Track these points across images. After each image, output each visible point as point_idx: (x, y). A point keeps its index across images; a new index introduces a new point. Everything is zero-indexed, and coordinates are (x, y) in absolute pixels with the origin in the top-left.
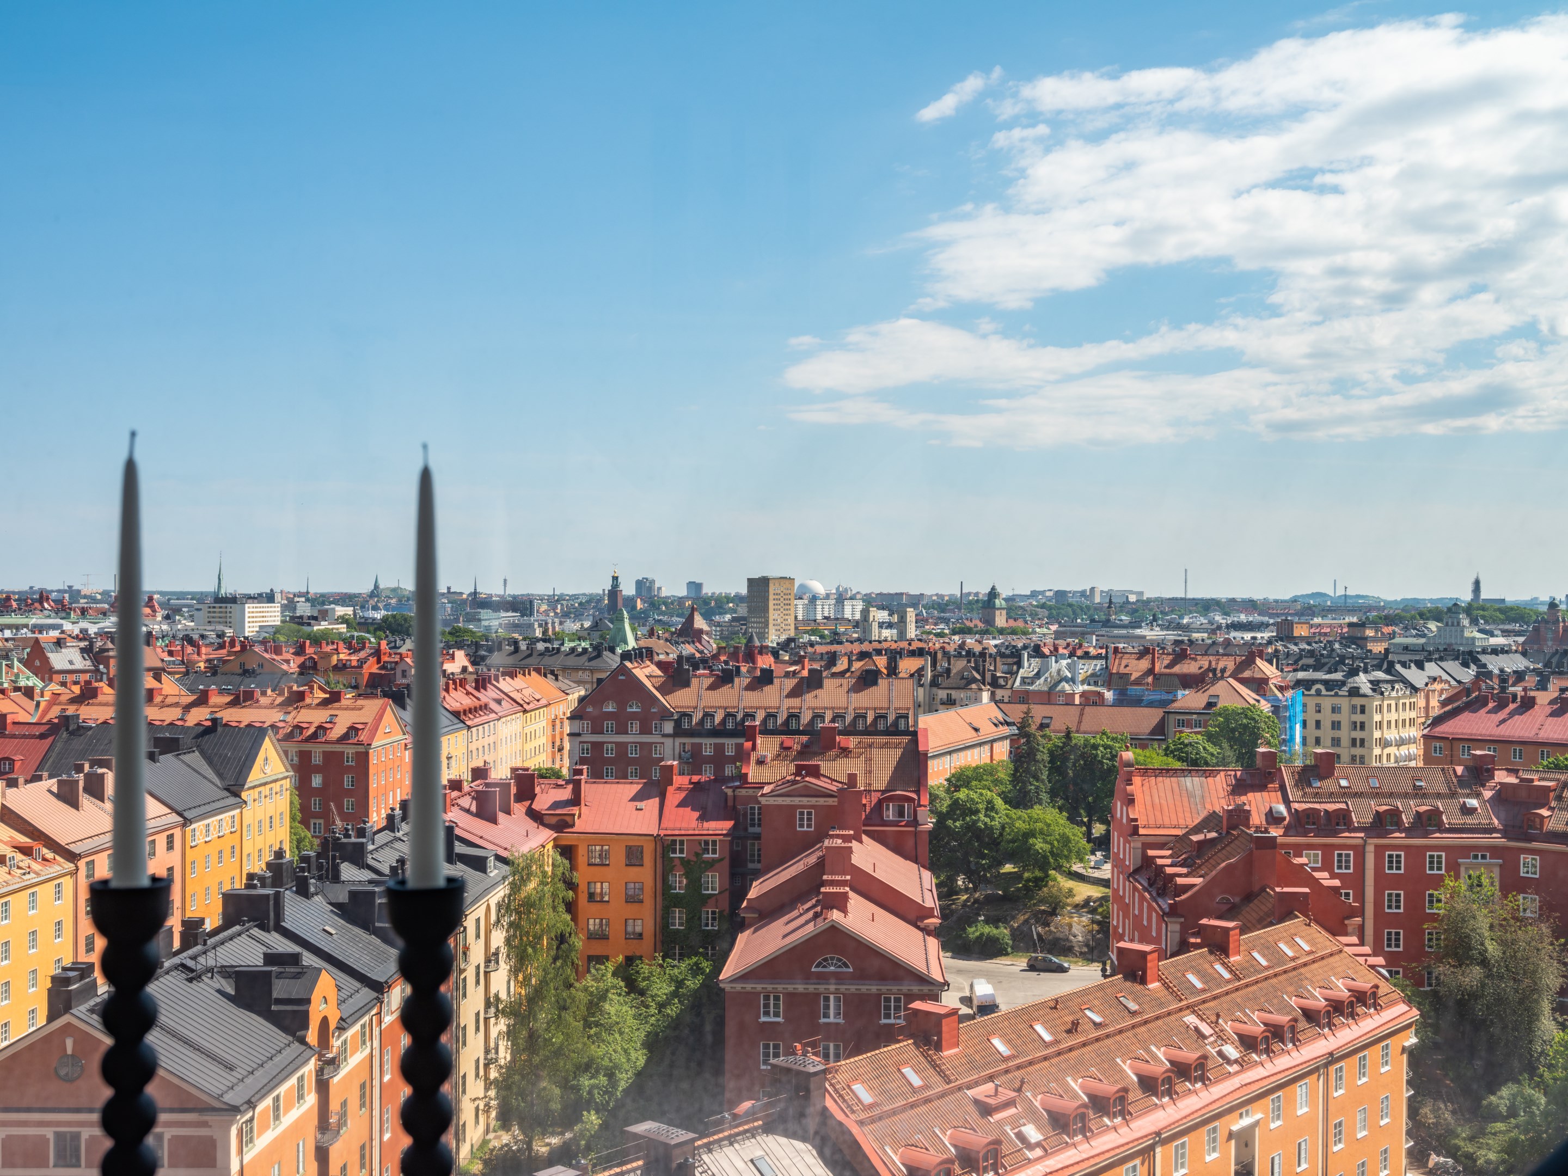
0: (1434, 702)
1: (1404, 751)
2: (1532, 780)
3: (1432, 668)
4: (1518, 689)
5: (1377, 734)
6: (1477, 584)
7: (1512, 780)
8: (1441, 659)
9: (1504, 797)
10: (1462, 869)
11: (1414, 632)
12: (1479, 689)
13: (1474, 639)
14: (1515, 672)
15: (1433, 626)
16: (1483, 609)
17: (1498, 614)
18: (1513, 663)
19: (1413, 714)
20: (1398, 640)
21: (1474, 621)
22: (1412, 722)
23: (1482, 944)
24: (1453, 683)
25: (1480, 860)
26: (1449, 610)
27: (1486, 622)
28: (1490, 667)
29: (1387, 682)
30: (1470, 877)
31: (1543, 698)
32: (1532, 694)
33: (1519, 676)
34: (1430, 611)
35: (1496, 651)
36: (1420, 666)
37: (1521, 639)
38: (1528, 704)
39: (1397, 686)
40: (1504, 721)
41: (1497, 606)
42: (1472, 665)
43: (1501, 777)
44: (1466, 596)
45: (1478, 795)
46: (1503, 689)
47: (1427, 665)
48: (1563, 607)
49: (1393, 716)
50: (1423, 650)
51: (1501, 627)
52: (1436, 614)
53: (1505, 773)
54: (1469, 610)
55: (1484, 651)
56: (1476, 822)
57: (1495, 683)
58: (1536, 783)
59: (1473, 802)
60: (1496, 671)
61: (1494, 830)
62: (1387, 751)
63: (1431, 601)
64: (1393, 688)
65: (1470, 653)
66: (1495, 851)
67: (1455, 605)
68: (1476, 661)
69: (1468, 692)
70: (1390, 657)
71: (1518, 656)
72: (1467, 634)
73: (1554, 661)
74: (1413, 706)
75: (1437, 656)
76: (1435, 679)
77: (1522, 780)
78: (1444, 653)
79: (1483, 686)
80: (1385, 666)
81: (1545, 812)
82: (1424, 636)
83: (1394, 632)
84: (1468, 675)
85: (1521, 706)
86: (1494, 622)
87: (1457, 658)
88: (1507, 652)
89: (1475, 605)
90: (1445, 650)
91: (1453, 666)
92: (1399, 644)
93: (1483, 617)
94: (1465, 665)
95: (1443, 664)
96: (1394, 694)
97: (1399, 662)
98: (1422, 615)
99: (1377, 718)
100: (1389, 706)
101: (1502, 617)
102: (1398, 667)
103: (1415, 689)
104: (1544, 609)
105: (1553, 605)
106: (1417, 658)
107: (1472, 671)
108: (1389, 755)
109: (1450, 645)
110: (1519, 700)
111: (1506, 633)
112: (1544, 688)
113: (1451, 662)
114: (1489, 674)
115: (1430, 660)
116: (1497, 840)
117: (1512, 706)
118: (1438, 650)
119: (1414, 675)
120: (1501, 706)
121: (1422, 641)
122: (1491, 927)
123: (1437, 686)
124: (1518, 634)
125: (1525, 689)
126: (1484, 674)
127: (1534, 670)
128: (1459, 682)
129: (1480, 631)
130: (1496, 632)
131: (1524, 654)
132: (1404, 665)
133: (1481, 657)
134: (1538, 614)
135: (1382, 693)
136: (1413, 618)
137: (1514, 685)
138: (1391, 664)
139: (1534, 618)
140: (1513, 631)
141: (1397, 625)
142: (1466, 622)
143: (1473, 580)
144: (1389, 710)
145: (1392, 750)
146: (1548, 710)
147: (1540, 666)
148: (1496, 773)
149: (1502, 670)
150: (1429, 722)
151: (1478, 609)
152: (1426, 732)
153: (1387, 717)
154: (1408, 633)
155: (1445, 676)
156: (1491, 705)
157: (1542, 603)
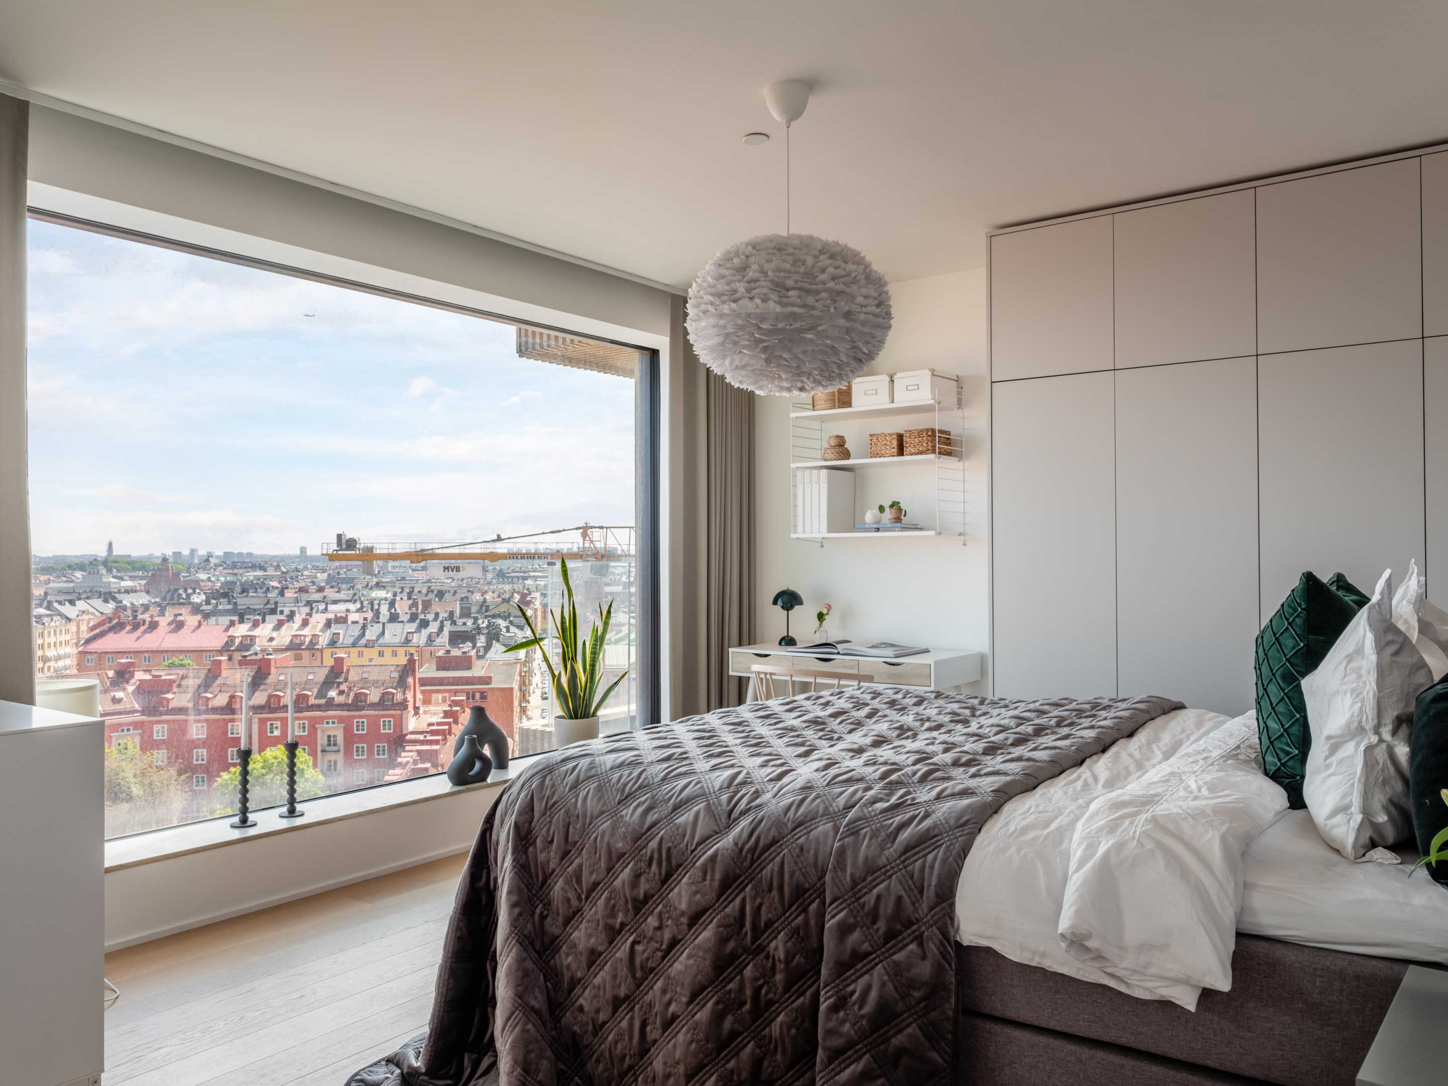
0: (84, 628)
1: (61, 664)
2: (160, 676)
3: (81, 605)
4: (146, 617)
5: (39, 653)
6: (110, 545)
7: (148, 677)
8: (88, 598)
9: (142, 689)
10: (114, 740)
11: (64, 579)
12: (119, 618)
13: (109, 583)
14: (142, 605)
15: (79, 574)
16: (116, 562)
17: (126, 565)
18: (142, 599)
19: (68, 637)
20: (52, 585)
21: (109, 571)
22: (67, 643)
23: (129, 788)
24: (98, 614)
25: (126, 732)
26: (91, 563)
27: (118, 571)
28: (124, 602)
29: (48, 616)
30: (119, 745)
31: (163, 621)
32: (156, 619)
33: (146, 608)
34: (77, 564)
35: (127, 592)
36: (72, 603)
37: (143, 582)
38: (153, 626)
39: (55, 618)
40: (138, 638)
41: (126, 560)
42: (111, 601)
43: (139, 675)
44: (102, 553)
45: (124, 689)
46: (135, 617)
47: (78, 603)
48: (171, 560)
49: (52, 639)
50: (74, 592)
51: (129, 574)
52: (82, 567)
53: (142, 673)
54: (105, 563)
55: (119, 592)
56: (122, 707)
57: (129, 613)
58: (164, 678)
59: (120, 694)
60: (128, 605)
61: (136, 711)
62: (47, 665)
63: (76, 557)
64: (52, 620)
65: (110, 593)
66: (137, 725)
67: (96, 560)
68: (114, 599)
69: (110, 620)
70: (49, 598)
71: (144, 594)
72: (105, 580)
73: (168, 597)
74: (67, 631)
75: (84, 596)
76: (84, 612)
77: (154, 676)
78: (91, 593)
79: (122, 616)
80: (45, 604)
81: (169, 696)
82: (72, 581)
83: (49, 580)
84: (109, 608)
85: (149, 628)
86: (124, 570)
87: (100, 597)
88: (136, 591)
89: (110, 559)
90: (91, 591)
91: (97, 603)
92: (54, 588)
93: (116, 568)
94: (106, 601)
95: (89, 601)
96: (53, 624)
97: (56, 601)
98: (70, 567)
99: (40, 641)
100: (49, 633)
101: (130, 567)
102: (56, 605)
103: (69, 620)
104: (159, 561)
105: (165, 560)
106: (70, 598)
107: (111, 605)
108: (49, 668)
109: (93, 587)
110: (147, 623)
111: (132, 578)
112: (164, 615)
113: (95, 600)
114: (125, 608)
115: (79, 599)
116: (138, 717)
117: (142, 628)
118: (85, 592)
119: (67, 609)
120: (136, 627)
121: (72, 585)
122: (135, 776)
123: (85, 617)
124: (141, 578)
125: (152, 617)
126: (121, 608)
127: (155, 603)
128: (102, 613)
129: (114, 577)
130: (125, 578)
131: (148, 592)
132: (60, 603)
133: (117, 595)
134: (154, 565)
135: (43, 624)
136: (64, 569)
137: (142, 613)
138: (50, 603)
139: (152, 568)
140: (137, 577)
141: (51, 574)
142: (104, 571)
143: (107, 542)
144: (49, 635)
145: (52, 664)
146: (168, 629)
147: (158, 600)
148: (136, 673)
149: (132, 604)
150: (82, 642)
151: (112, 562)
152: (80, 649)
153: (47, 640)
154: (60, 580)
155: (91, 610)
156: (128, 628)
157: (157, 557)
